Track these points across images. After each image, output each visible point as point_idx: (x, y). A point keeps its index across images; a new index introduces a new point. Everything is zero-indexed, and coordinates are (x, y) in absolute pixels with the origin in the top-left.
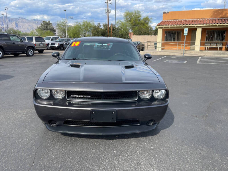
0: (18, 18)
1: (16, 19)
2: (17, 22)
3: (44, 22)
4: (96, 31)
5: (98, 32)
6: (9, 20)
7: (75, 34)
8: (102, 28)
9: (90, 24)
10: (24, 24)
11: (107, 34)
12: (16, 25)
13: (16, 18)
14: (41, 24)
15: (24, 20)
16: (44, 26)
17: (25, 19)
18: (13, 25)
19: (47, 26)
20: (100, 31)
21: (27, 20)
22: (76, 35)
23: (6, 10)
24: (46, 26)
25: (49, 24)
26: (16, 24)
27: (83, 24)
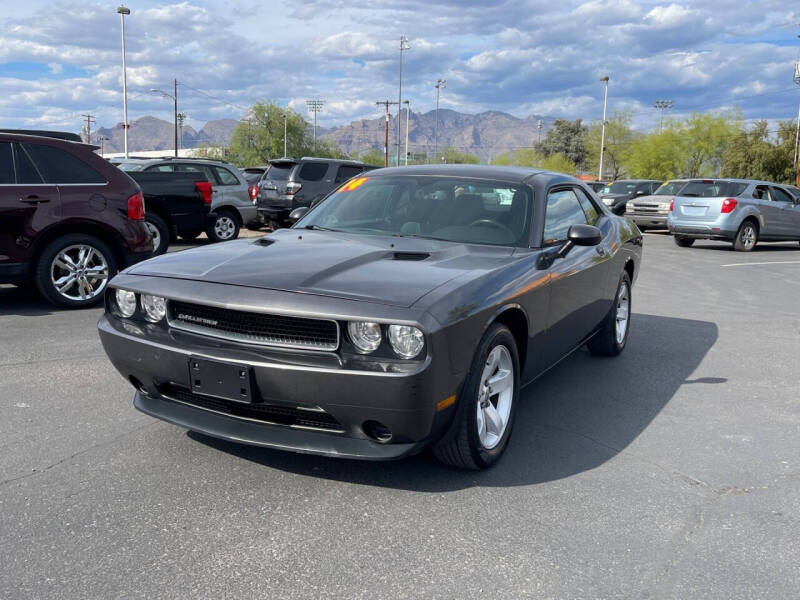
0: (483, 114)
1: (478, 118)
2: (480, 128)
3: (558, 123)
4: (742, 154)
5: (750, 160)
6: (456, 122)
7: (651, 167)
8: (774, 143)
9: (723, 125)
10: (501, 133)
11: (792, 166)
12: (475, 138)
13: (478, 115)
14: (550, 133)
15: (503, 120)
16: (559, 138)
17: (507, 115)
18: (466, 137)
19: (568, 139)
20: (760, 156)
21: (513, 119)
22: (653, 170)
23: (437, 87)
24: (563, 137)
25: (576, 130)
26: (476, 135)
27: (693, 127)
